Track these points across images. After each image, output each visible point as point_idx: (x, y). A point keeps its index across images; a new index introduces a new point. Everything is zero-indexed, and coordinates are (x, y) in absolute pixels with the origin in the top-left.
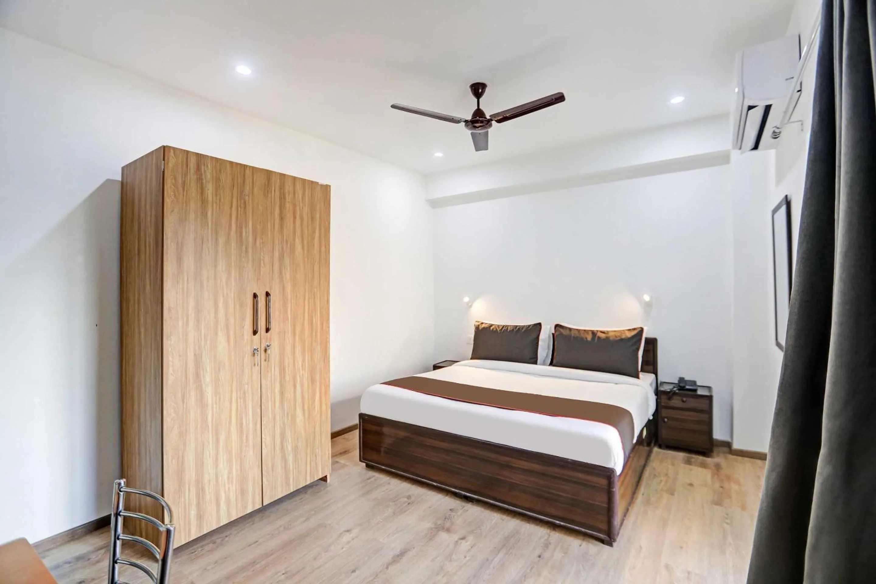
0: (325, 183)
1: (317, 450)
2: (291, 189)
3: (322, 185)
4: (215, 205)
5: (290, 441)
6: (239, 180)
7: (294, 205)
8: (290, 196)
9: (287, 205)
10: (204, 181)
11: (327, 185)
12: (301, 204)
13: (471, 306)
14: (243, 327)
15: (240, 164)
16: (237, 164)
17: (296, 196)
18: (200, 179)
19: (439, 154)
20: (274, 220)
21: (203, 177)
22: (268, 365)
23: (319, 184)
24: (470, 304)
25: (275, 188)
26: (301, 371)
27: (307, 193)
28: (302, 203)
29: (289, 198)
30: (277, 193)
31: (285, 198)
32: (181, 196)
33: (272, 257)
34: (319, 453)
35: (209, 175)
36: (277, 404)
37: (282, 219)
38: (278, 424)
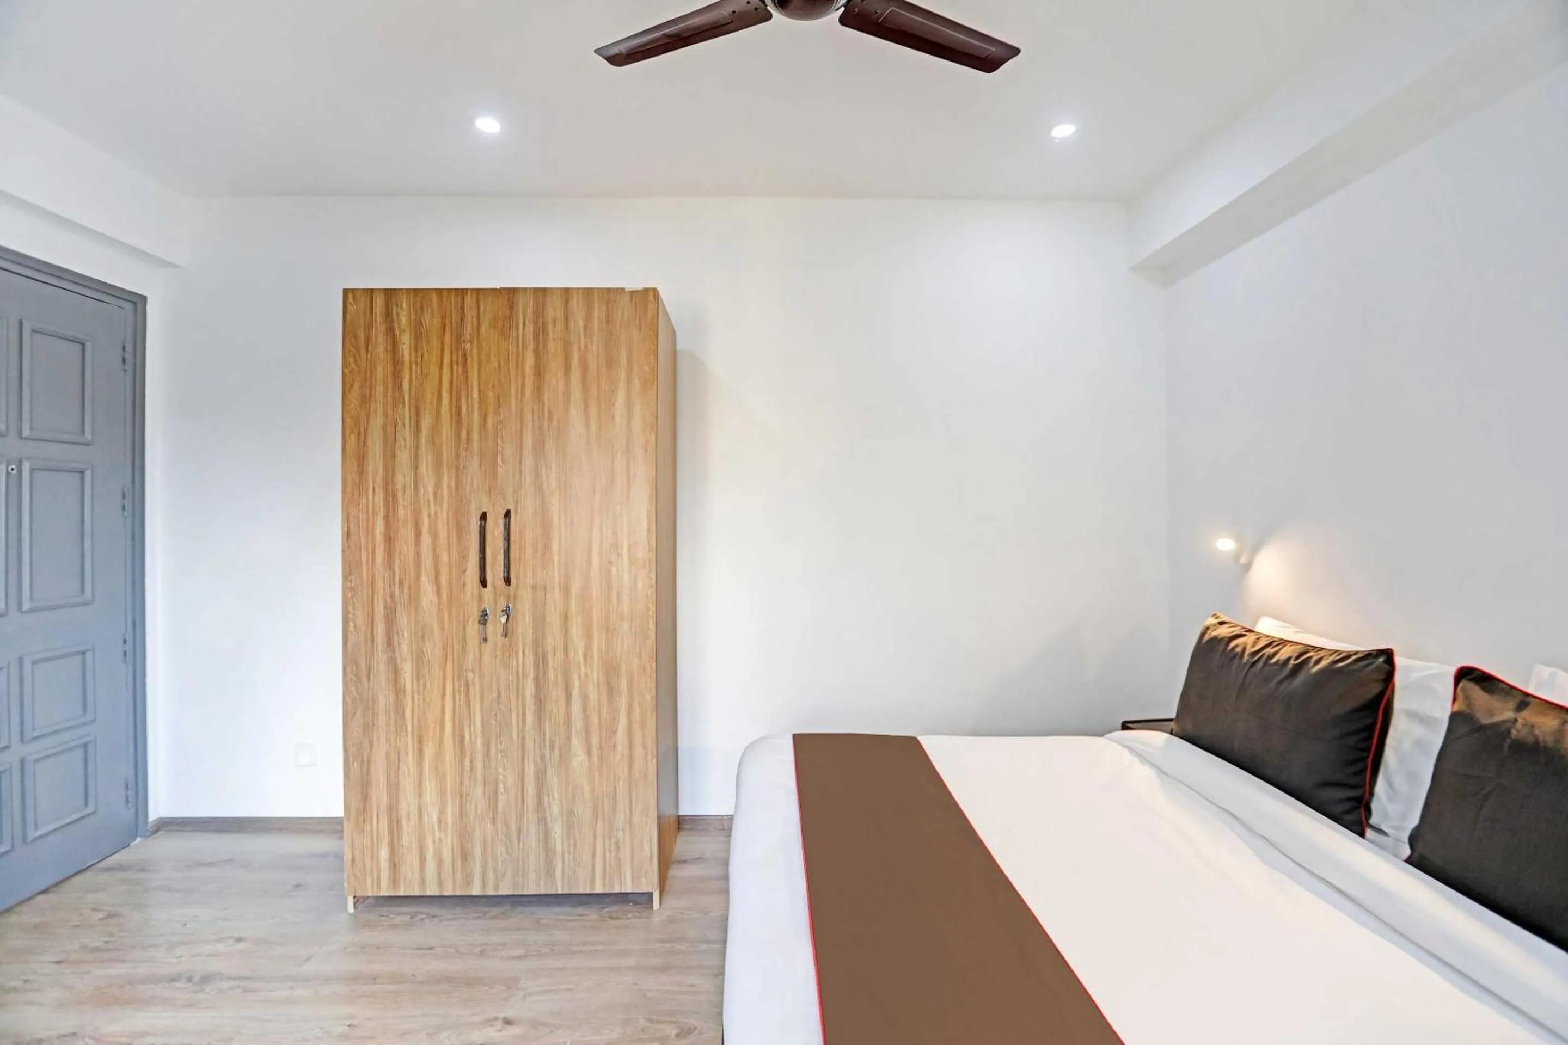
0: (639, 285)
1: (621, 833)
2: (560, 314)
3: (632, 293)
4: (414, 367)
5: (556, 795)
6: (454, 317)
7: (567, 344)
8: (558, 327)
9: (551, 346)
10: (397, 332)
11: (646, 290)
12: (583, 340)
13: (1248, 567)
14: (464, 571)
15: (456, 290)
16: (449, 291)
17: (572, 325)
18: (390, 331)
19: (1064, 131)
20: (524, 378)
21: (396, 325)
22: (510, 645)
23: (627, 290)
24: (1243, 560)
25: (524, 317)
26: (583, 668)
27: (596, 314)
28: (586, 337)
29: (554, 332)
30: (530, 328)
31: (545, 333)
32: (364, 361)
33: (520, 447)
34: (624, 839)
35: (404, 320)
36: (530, 719)
37: (539, 372)
38: (530, 756)
